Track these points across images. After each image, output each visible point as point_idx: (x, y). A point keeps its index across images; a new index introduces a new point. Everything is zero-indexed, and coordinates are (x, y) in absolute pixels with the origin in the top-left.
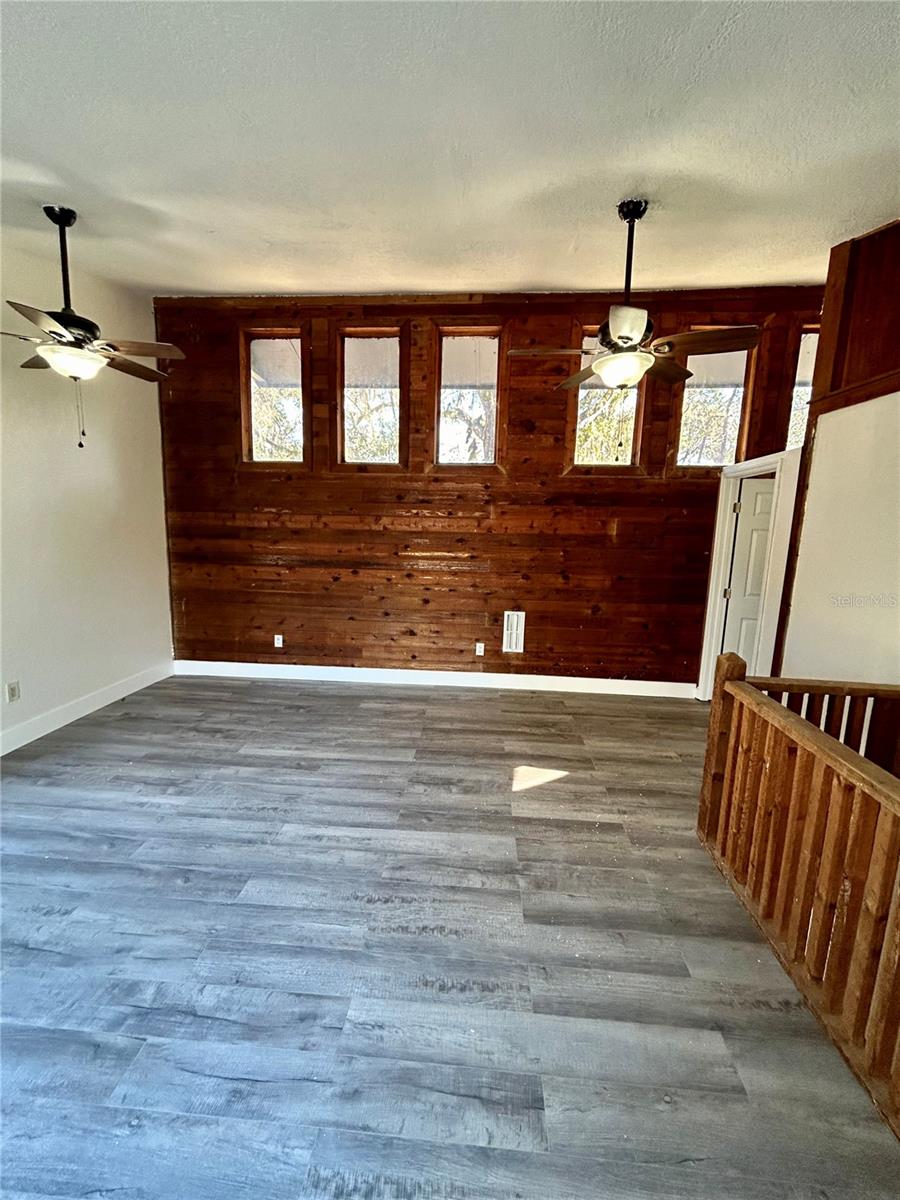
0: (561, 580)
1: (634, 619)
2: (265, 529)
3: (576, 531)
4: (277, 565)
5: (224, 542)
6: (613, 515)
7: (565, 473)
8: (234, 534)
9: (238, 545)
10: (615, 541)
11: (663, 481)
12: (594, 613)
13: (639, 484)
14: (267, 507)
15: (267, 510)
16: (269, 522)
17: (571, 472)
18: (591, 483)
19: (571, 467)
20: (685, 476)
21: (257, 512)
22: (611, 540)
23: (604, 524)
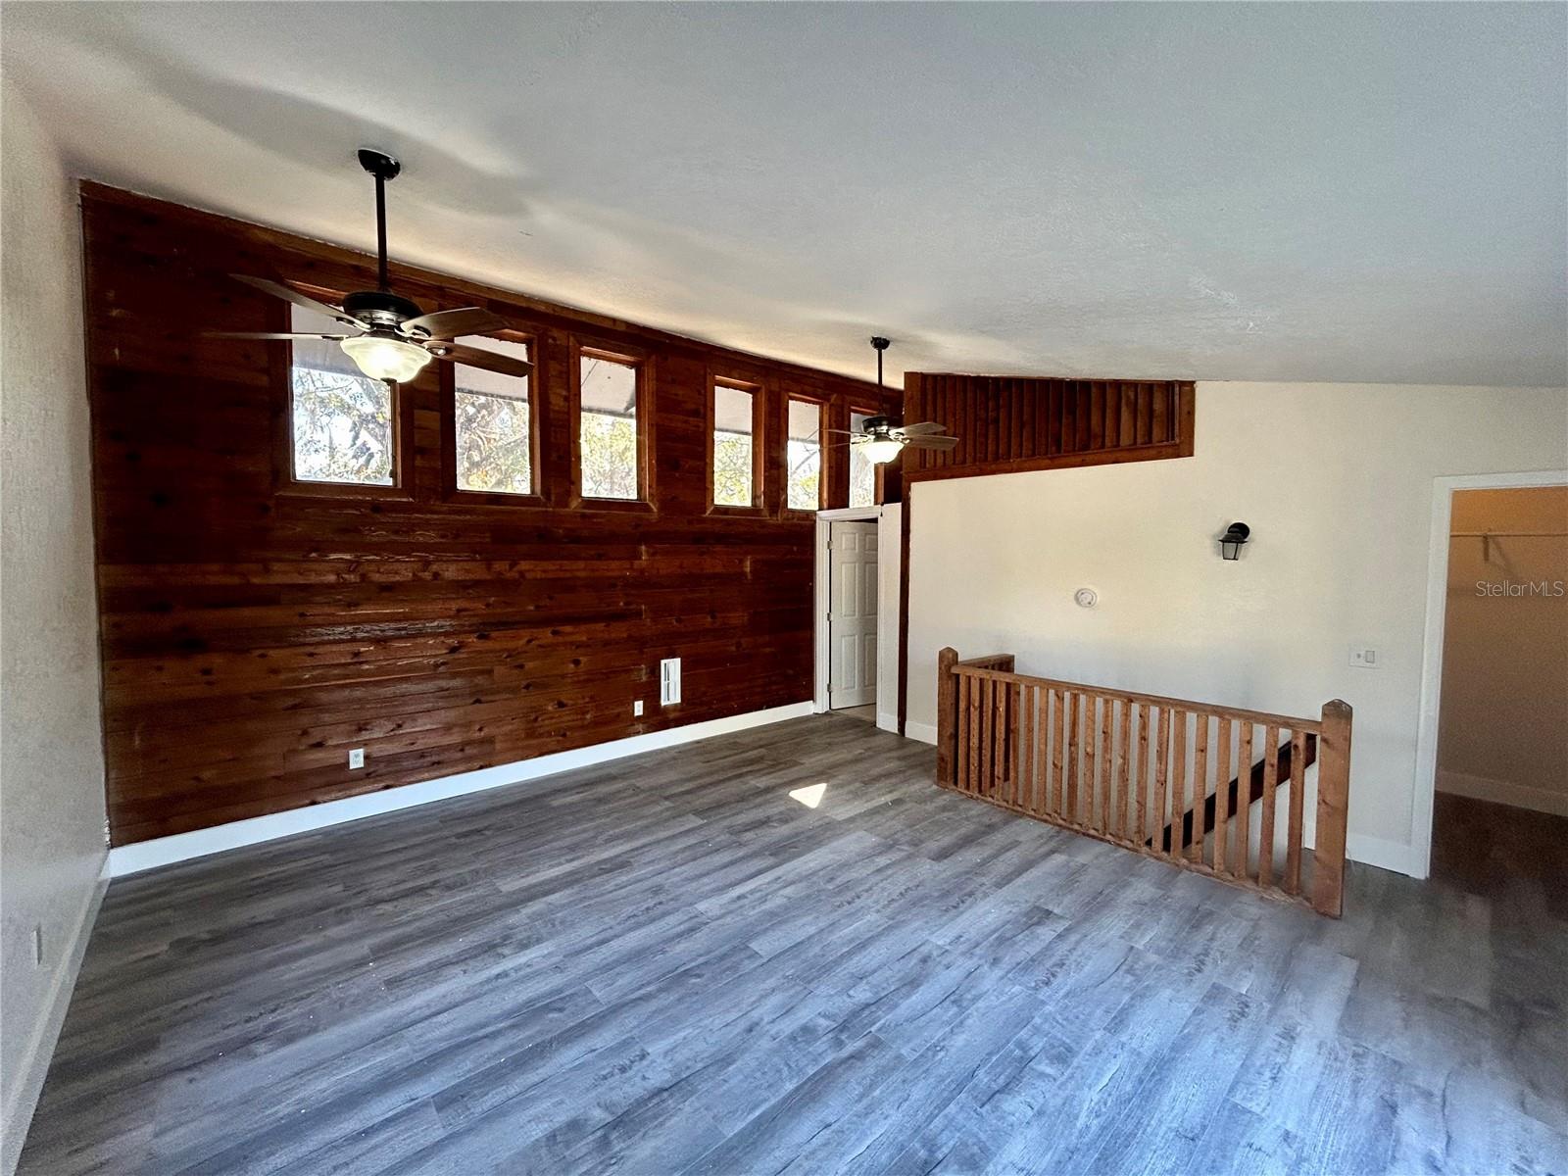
0: (709, 619)
1: (768, 650)
2: (330, 586)
3: (719, 569)
4: (354, 640)
5: (247, 613)
6: (747, 553)
7: (708, 512)
8: (269, 597)
9: (275, 615)
10: (749, 577)
11: (780, 522)
12: (737, 647)
13: (763, 525)
14: (336, 551)
15: (333, 556)
16: (338, 575)
17: (714, 512)
18: (728, 523)
19: (712, 508)
20: (793, 518)
21: (315, 560)
22: (746, 577)
23: (741, 561)
